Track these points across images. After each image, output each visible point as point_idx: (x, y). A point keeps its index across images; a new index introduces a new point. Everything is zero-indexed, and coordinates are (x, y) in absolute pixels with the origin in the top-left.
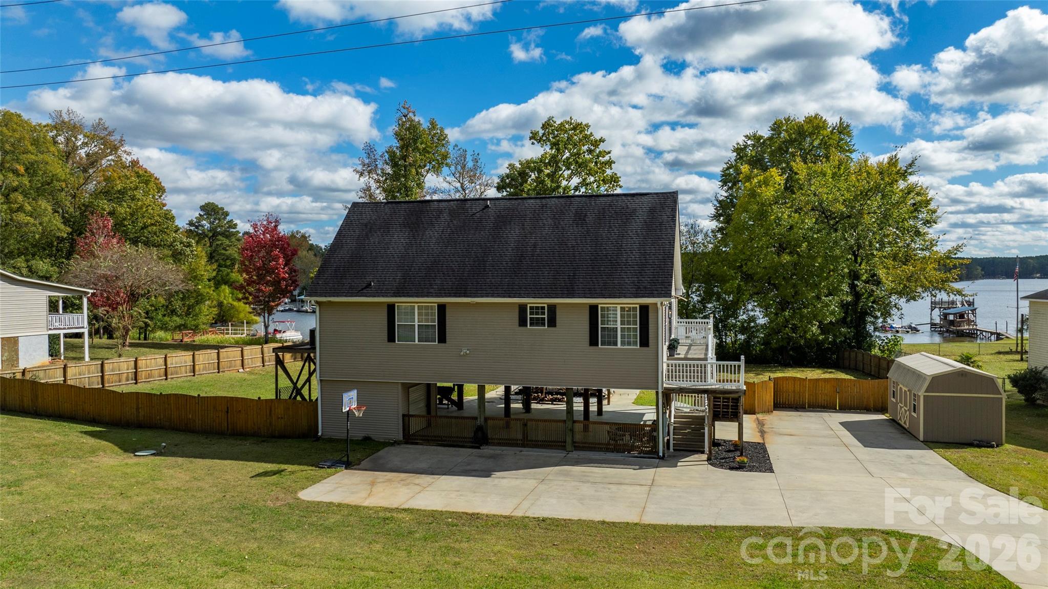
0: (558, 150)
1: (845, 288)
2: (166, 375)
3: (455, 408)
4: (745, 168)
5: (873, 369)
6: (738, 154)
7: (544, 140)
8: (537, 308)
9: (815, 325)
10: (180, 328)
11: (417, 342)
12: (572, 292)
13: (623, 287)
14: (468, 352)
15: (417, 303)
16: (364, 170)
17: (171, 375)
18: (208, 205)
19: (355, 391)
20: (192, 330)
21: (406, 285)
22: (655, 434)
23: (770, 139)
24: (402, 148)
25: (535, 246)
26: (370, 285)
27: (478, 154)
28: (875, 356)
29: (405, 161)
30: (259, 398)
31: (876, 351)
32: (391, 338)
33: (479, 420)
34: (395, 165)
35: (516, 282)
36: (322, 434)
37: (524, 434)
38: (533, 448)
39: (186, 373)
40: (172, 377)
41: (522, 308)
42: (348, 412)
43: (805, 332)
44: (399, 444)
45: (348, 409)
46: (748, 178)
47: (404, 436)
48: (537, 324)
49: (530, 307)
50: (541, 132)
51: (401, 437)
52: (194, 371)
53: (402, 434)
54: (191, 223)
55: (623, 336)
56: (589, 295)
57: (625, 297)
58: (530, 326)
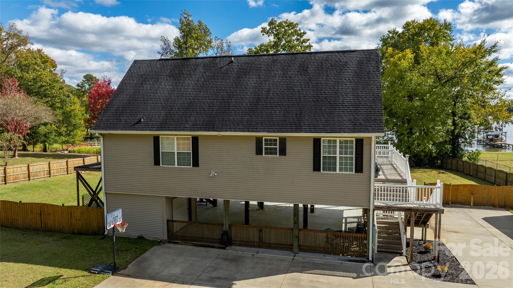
0: (279, 38)
1: (450, 122)
2: (29, 177)
3: (211, 205)
4: (390, 50)
5: (471, 171)
6: (384, 42)
7: (270, 33)
8: (271, 140)
9: (431, 143)
10: (64, 143)
11: (176, 166)
12: (299, 127)
13: (342, 123)
14: (216, 174)
15: (176, 135)
16: (164, 52)
17: (33, 177)
18: (87, 75)
19: (120, 211)
20: (71, 144)
21: (168, 121)
22: (365, 242)
23: (403, 33)
24: (183, 37)
25: (269, 90)
26: (140, 121)
27: (230, 42)
28: (466, 161)
29: (186, 45)
30: (63, 205)
31: (465, 159)
32: (157, 162)
33: (224, 226)
34: (180, 47)
35: (254, 119)
36: (108, 233)
37: (260, 238)
38: (267, 248)
39: (44, 175)
40: (34, 178)
41: (259, 141)
42: (113, 228)
43: (425, 148)
44: (163, 243)
45: (112, 226)
46: (392, 56)
47: (168, 236)
48: (271, 153)
49: (265, 139)
50: (268, 28)
51: (166, 238)
52: (50, 174)
53: (166, 235)
54: (78, 85)
55: (341, 164)
56: (313, 130)
57: (344, 132)
58: (265, 154)
